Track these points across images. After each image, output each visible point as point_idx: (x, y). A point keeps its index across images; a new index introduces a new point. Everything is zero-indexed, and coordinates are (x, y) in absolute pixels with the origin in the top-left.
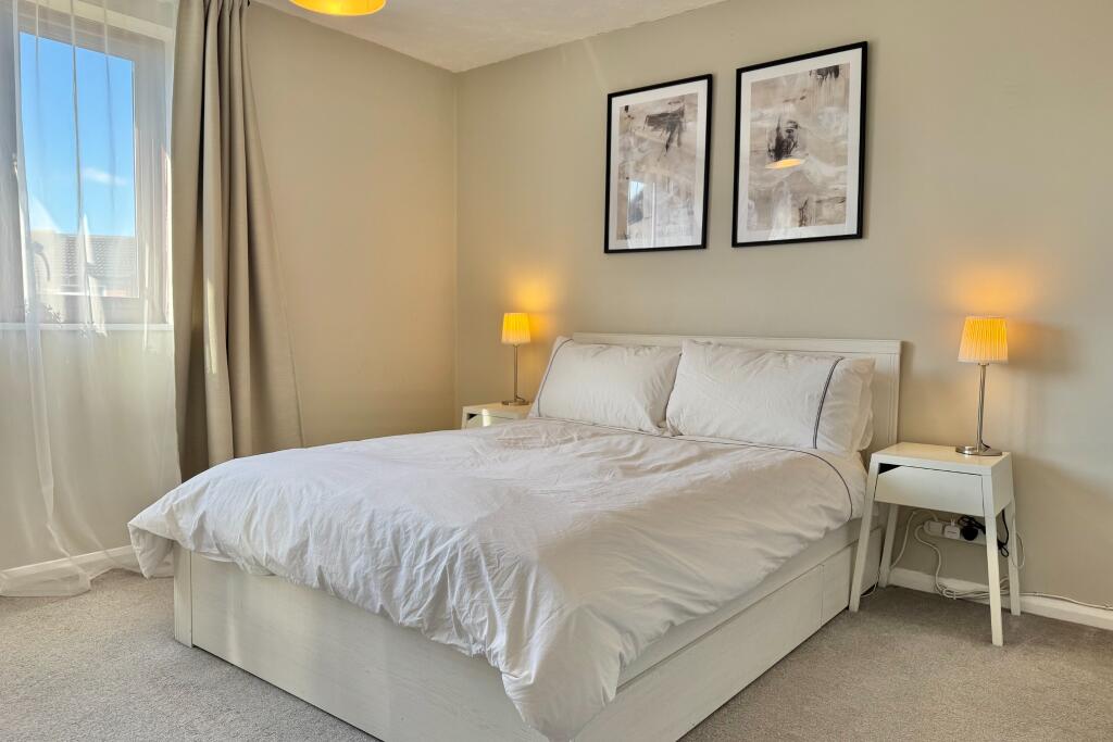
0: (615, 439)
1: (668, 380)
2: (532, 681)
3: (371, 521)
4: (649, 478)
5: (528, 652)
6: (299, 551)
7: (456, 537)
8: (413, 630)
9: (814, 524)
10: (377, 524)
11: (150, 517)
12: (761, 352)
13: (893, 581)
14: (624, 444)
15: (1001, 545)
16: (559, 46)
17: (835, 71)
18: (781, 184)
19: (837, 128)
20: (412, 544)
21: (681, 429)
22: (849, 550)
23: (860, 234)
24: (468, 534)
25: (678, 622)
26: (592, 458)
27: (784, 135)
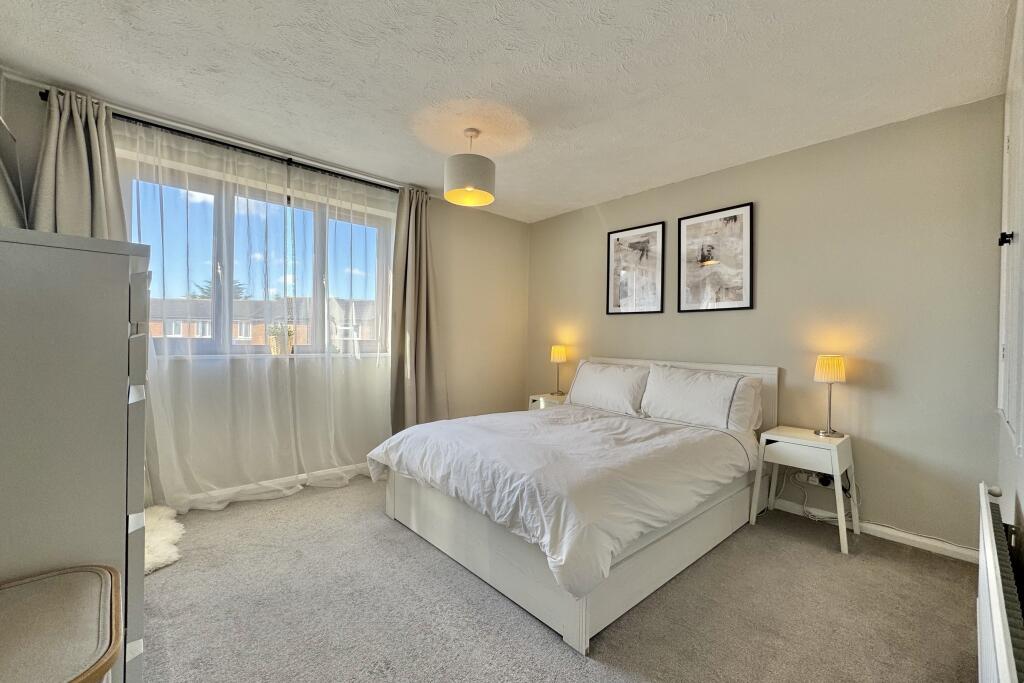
0: (613, 420)
1: (642, 386)
2: (563, 563)
3: (481, 467)
4: (629, 447)
5: (561, 547)
6: (446, 478)
7: (524, 479)
8: (501, 526)
9: (726, 475)
10: (484, 466)
11: (377, 453)
12: (696, 371)
13: (776, 507)
14: (617, 424)
15: (845, 490)
16: (581, 210)
17: (735, 218)
18: (705, 279)
19: (736, 249)
20: (501, 481)
21: (649, 414)
22: (749, 488)
23: (752, 307)
24: (531, 478)
25: (645, 532)
26: (599, 433)
27: (706, 253)
